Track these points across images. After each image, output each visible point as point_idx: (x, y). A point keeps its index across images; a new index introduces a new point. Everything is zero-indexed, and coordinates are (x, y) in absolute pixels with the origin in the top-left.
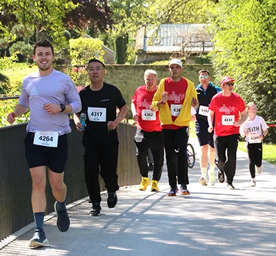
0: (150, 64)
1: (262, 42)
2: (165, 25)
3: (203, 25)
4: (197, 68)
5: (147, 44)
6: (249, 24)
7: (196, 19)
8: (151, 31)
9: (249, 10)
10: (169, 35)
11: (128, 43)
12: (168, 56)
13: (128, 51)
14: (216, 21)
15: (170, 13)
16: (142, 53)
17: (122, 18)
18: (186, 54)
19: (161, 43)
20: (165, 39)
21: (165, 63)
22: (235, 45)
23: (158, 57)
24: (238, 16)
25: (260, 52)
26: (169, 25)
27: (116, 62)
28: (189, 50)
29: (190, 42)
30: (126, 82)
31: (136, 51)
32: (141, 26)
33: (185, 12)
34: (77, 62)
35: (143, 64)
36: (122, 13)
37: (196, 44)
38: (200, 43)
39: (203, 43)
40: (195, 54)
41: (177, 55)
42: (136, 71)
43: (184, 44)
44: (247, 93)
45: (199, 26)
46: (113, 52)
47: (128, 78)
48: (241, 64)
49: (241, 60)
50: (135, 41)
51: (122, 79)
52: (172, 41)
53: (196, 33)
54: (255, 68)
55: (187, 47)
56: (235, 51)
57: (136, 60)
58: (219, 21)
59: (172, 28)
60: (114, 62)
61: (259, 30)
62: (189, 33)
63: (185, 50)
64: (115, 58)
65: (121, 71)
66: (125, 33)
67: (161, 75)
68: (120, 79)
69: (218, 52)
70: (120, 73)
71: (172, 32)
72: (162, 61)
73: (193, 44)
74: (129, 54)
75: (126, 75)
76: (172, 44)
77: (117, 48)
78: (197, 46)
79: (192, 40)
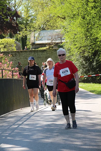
0: (37, 49)
1: (85, 37)
3: (60, 30)
5: (36, 40)
6: (79, 29)
7: (57, 27)
8: (37, 34)
9: (79, 23)
10: (45, 35)
11: (27, 40)
12: (45, 45)
13: (27, 43)
14: (64, 28)
16: (33, 44)
17: (23, 28)
18: (53, 44)
19: (42, 39)
20: (44, 38)
21: (44, 48)
22: (74, 39)
23: (41, 46)
24: (74, 26)
25: (85, 42)
26: (45, 31)
27: (22, 49)
28: (55, 42)
29: (55, 38)
30: (26, 58)
31: (30, 43)
32: (31, 32)
33: (51, 25)
34: (3, 50)
35: (34, 50)
36: (22, 26)
37: (58, 39)
38: (59, 38)
39: (61, 38)
40: (58, 43)
41: (49, 44)
42: (31, 53)
43: (52, 39)
44: (81, 60)
45: (58, 31)
46: (20, 44)
47: (27, 56)
48: (77, 48)
49: (77, 46)
51: (24, 57)
52: (47, 38)
53: (57, 34)
54: (83, 49)
55: (54, 40)
56: (73, 42)
57: (31, 47)
58: (66, 28)
59: (47, 32)
60: (21, 49)
61: (84, 32)
62: (54, 34)
63: (53, 42)
64: (21, 47)
65: (23, 53)
66: (24, 35)
67: (42, 54)
68: (23, 57)
69: (66, 43)
70: (23, 54)
71: (47, 34)
72: (43, 48)
73: (56, 39)
74: (28, 45)
75: (26, 55)
76: (47, 39)
77: (22, 42)
78: (59, 40)
79: (56, 37)
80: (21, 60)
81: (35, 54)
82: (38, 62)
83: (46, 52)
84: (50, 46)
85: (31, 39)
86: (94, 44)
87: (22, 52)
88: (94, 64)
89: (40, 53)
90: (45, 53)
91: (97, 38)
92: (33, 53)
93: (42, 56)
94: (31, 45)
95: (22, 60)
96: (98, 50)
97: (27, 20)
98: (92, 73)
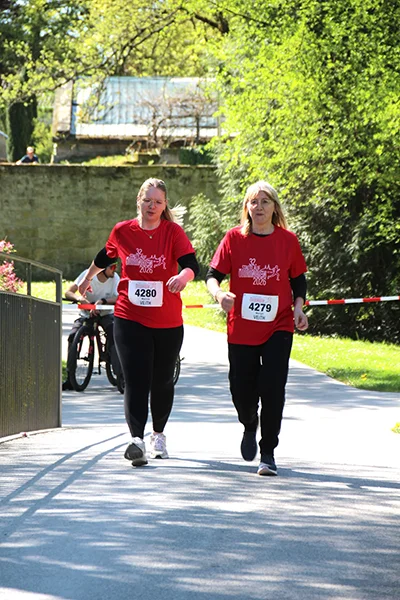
0: (84, 164)
1: (321, 120)
2: (116, 79)
3: (197, 80)
4: (184, 173)
5: (78, 118)
6: (295, 81)
7: (182, 67)
8: (85, 92)
9: (294, 51)
10: (124, 101)
11: (36, 116)
12: (122, 146)
13: (36, 133)
14: (225, 73)
15: (125, 53)
16: (66, 138)
17: (23, 60)
18: (160, 142)
19: (109, 118)
20: (116, 110)
21: (118, 161)
22: (263, 124)
23: (101, 148)
24: (271, 63)
25: (317, 141)
26: (123, 79)
27: (9, 158)
28: (167, 133)
29: (170, 117)
30: (31, 202)
31: (52, 134)
32: (63, 80)
33: (158, 52)
35: (67, 164)
36: (22, 49)
37: (182, 122)
38: (190, 120)
39: (198, 119)
40: (180, 143)
41: (141, 143)
42: (54, 178)
43: (158, 120)
45: (189, 82)
46: (4, 135)
47: (35, 193)
48: (276, 167)
49: (276, 159)
50: (51, 111)
51: (23, 195)
52: (131, 114)
53: (181, 97)
54: (306, 176)
55: (164, 127)
56: (262, 138)
57: (55, 153)
58: (229, 73)
59: (131, 86)
60: (6, 157)
61: (315, 96)
62: (167, 96)
63: (160, 133)
64: (8, 149)
65: (20, 178)
66: (29, 94)
67: (107, 188)
68: (19, 195)
69: (228, 141)
70: (19, 182)
71: (131, 95)
72: (110, 158)
73: (175, 121)
74: (39, 140)
75: (31, 186)
76: (132, 120)
77: (11, 126)
78: (185, 126)
79: (174, 113)
80: (6, 208)
81: (75, 184)
82: (89, 223)
83: (126, 179)
84: (143, 153)
85: (54, 113)
86: (358, 154)
87: (12, 173)
88: (354, 246)
89: (99, 184)
90: (124, 185)
91: (372, 129)
92: (65, 181)
93: (105, 196)
94: (54, 140)
95: (13, 208)
96: (375, 181)
97: (41, 19)
98: (339, 287)
